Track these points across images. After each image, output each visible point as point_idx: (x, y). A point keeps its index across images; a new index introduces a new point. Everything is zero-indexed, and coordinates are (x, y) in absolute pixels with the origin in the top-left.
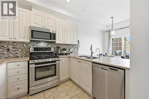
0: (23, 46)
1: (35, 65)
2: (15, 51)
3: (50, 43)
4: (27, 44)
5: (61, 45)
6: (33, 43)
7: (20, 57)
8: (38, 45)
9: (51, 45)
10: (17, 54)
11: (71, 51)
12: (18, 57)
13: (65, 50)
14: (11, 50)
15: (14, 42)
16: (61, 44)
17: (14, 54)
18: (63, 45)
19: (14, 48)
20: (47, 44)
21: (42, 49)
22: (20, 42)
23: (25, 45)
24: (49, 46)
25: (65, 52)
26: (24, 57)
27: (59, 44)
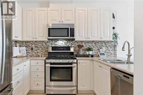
0: (43, 45)
1: (50, 65)
2: (36, 50)
3: (70, 40)
4: (46, 43)
5: (85, 43)
6: (51, 41)
7: (40, 56)
8: (57, 43)
9: (71, 43)
10: (38, 54)
11: (101, 51)
12: (39, 56)
13: (89, 49)
14: (34, 49)
15: (36, 42)
16: (85, 41)
17: (36, 53)
18: (88, 42)
19: (36, 47)
20: (66, 42)
21: (59, 48)
22: (41, 41)
23: (44, 44)
24: (69, 44)
25: (91, 53)
26: (44, 56)
27: (82, 42)
